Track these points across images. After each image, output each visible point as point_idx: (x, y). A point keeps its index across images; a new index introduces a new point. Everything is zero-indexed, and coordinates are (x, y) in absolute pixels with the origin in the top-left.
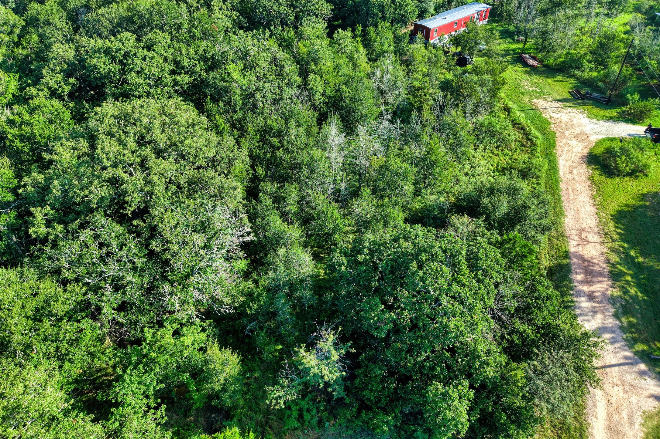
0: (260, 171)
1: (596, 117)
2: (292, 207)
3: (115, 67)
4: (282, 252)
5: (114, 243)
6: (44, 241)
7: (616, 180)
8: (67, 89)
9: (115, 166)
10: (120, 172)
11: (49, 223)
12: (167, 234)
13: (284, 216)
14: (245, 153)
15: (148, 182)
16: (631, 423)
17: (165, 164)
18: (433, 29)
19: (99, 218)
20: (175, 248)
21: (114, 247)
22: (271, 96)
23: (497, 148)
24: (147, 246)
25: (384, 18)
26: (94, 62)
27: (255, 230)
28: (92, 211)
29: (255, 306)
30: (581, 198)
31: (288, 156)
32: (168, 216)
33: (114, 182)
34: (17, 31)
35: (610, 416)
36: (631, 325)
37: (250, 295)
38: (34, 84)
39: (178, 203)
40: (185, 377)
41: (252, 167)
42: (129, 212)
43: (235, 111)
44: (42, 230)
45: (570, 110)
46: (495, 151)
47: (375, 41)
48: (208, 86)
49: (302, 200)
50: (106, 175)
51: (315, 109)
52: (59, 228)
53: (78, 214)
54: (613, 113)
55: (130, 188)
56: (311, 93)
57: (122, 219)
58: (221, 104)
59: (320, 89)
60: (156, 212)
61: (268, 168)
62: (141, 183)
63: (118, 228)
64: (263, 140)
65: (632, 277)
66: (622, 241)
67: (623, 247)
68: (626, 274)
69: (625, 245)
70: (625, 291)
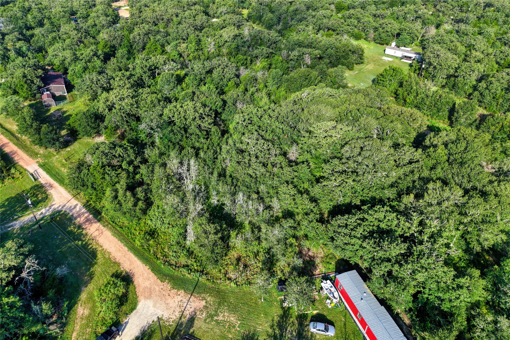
30: (113, 248)
65: (75, 233)
66: (86, 243)
67: (84, 241)
68: (77, 231)
69: (84, 243)
70: (74, 224)
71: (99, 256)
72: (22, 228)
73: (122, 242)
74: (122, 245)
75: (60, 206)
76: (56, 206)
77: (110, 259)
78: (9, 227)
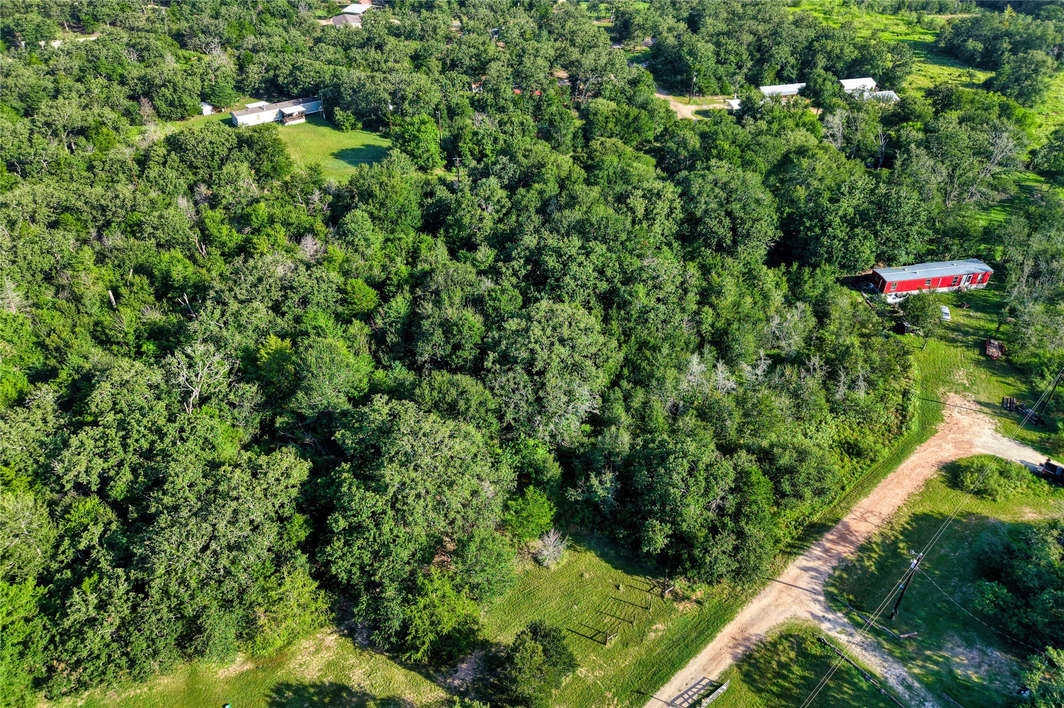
0: (626, 371)
1: (1006, 433)
2: (636, 403)
3: (559, 266)
4: (613, 428)
5: (522, 384)
6: (489, 371)
7: (958, 492)
8: (524, 272)
9: (536, 342)
10: (537, 347)
11: (493, 363)
12: (549, 389)
13: (628, 409)
14: (621, 355)
15: (550, 357)
16: (780, 614)
17: (562, 350)
18: (891, 284)
19: (519, 368)
20: (550, 398)
21: (521, 387)
22: (662, 317)
23: (858, 424)
24: (537, 393)
25: (829, 260)
26: (547, 259)
27: (602, 408)
28: (516, 363)
29: (582, 450)
30: (898, 491)
31: (648, 368)
32: (553, 380)
33: (532, 351)
34: (504, 211)
35: (770, 605)
36: (840, 577)
37: (582, 445)
38: (504, 261)
39: (562, 375)
40: (531, 470)
41: (622, 367)
42: (534, 371)
43: (629, 321)
44: (490, 365)
45: (981, 416)
46: (855, 426)
47: (805, 282)
48: (618, 295)
49: (645, 404)
50: (530, 346)
51: (701, 335)
52: (498, 366)
53: (509, 362)
54: (1035, 436)
55: (539, 358)
56: (699, 323)
57: (529, 373)
58: (622, 312)
59: (710, 320)
60: (549, 375)
61: (633, 372)
62: (545, 357)
63: (526, 377)
64: (640, 349)
65: (880, 556)
66: (902, 533)
67: (896, 537)
68: (875, 552)
69: (901, 537)
70: (860, 560)
71: (919, 510)
72: (904, 660)
73: (879, 481)
74: (884, 482)
75: (815, 600)
76: (818, 609)
77: (921, 494)
78: (909, 687)
